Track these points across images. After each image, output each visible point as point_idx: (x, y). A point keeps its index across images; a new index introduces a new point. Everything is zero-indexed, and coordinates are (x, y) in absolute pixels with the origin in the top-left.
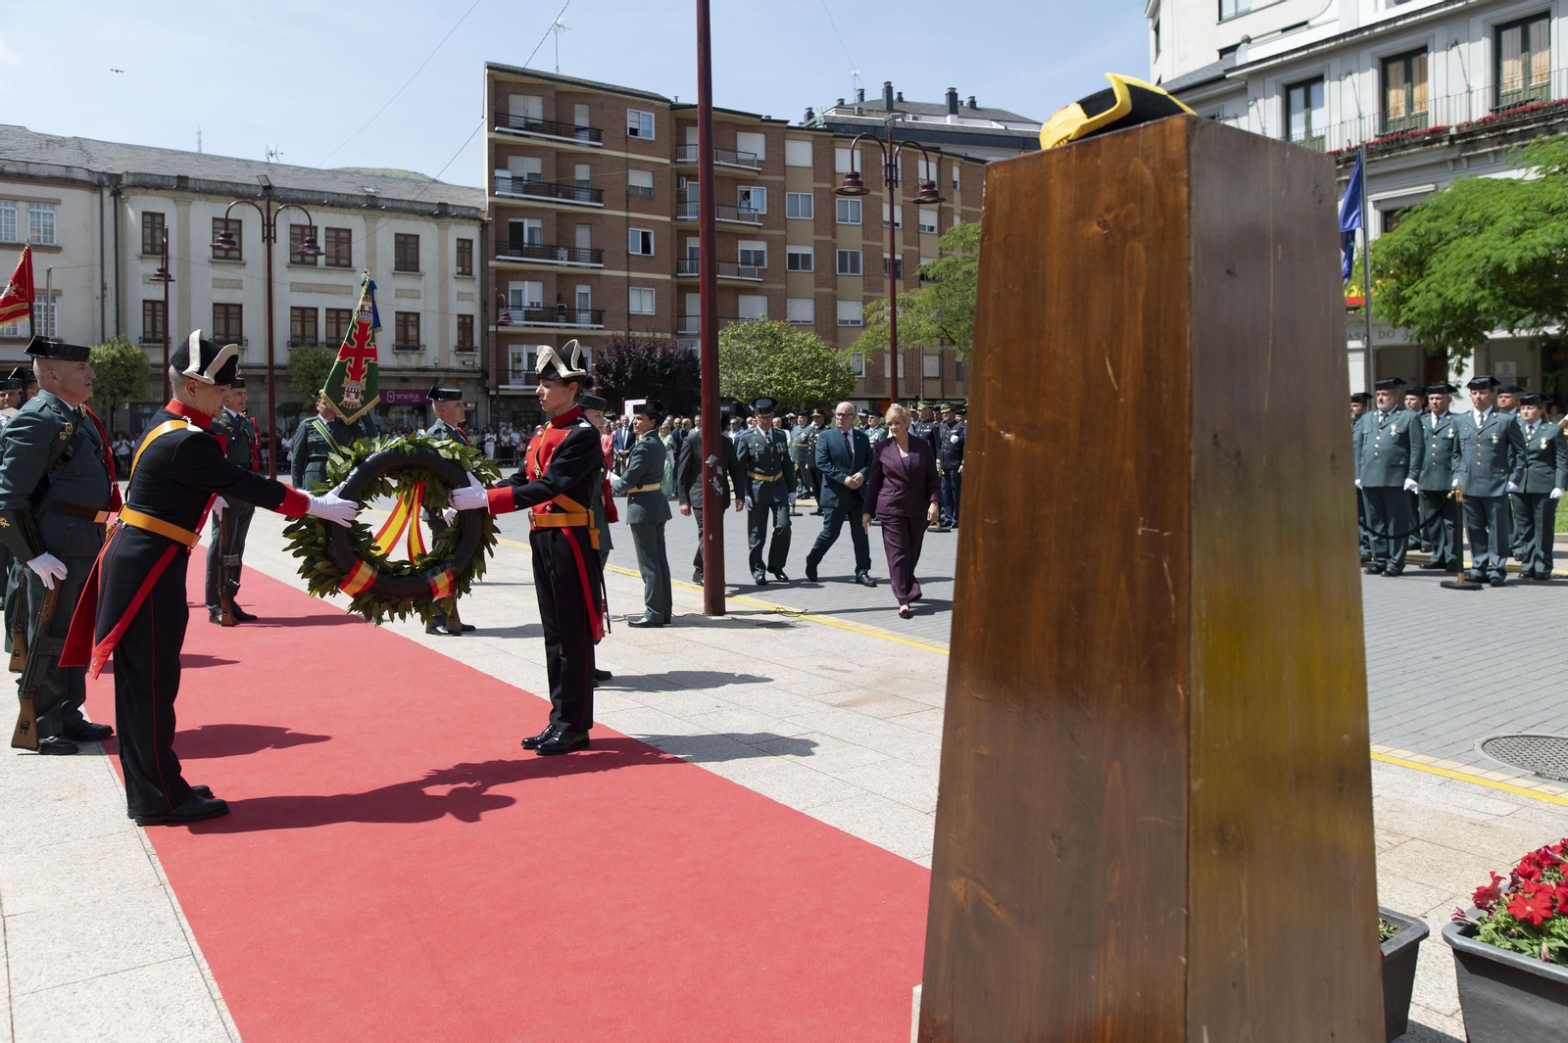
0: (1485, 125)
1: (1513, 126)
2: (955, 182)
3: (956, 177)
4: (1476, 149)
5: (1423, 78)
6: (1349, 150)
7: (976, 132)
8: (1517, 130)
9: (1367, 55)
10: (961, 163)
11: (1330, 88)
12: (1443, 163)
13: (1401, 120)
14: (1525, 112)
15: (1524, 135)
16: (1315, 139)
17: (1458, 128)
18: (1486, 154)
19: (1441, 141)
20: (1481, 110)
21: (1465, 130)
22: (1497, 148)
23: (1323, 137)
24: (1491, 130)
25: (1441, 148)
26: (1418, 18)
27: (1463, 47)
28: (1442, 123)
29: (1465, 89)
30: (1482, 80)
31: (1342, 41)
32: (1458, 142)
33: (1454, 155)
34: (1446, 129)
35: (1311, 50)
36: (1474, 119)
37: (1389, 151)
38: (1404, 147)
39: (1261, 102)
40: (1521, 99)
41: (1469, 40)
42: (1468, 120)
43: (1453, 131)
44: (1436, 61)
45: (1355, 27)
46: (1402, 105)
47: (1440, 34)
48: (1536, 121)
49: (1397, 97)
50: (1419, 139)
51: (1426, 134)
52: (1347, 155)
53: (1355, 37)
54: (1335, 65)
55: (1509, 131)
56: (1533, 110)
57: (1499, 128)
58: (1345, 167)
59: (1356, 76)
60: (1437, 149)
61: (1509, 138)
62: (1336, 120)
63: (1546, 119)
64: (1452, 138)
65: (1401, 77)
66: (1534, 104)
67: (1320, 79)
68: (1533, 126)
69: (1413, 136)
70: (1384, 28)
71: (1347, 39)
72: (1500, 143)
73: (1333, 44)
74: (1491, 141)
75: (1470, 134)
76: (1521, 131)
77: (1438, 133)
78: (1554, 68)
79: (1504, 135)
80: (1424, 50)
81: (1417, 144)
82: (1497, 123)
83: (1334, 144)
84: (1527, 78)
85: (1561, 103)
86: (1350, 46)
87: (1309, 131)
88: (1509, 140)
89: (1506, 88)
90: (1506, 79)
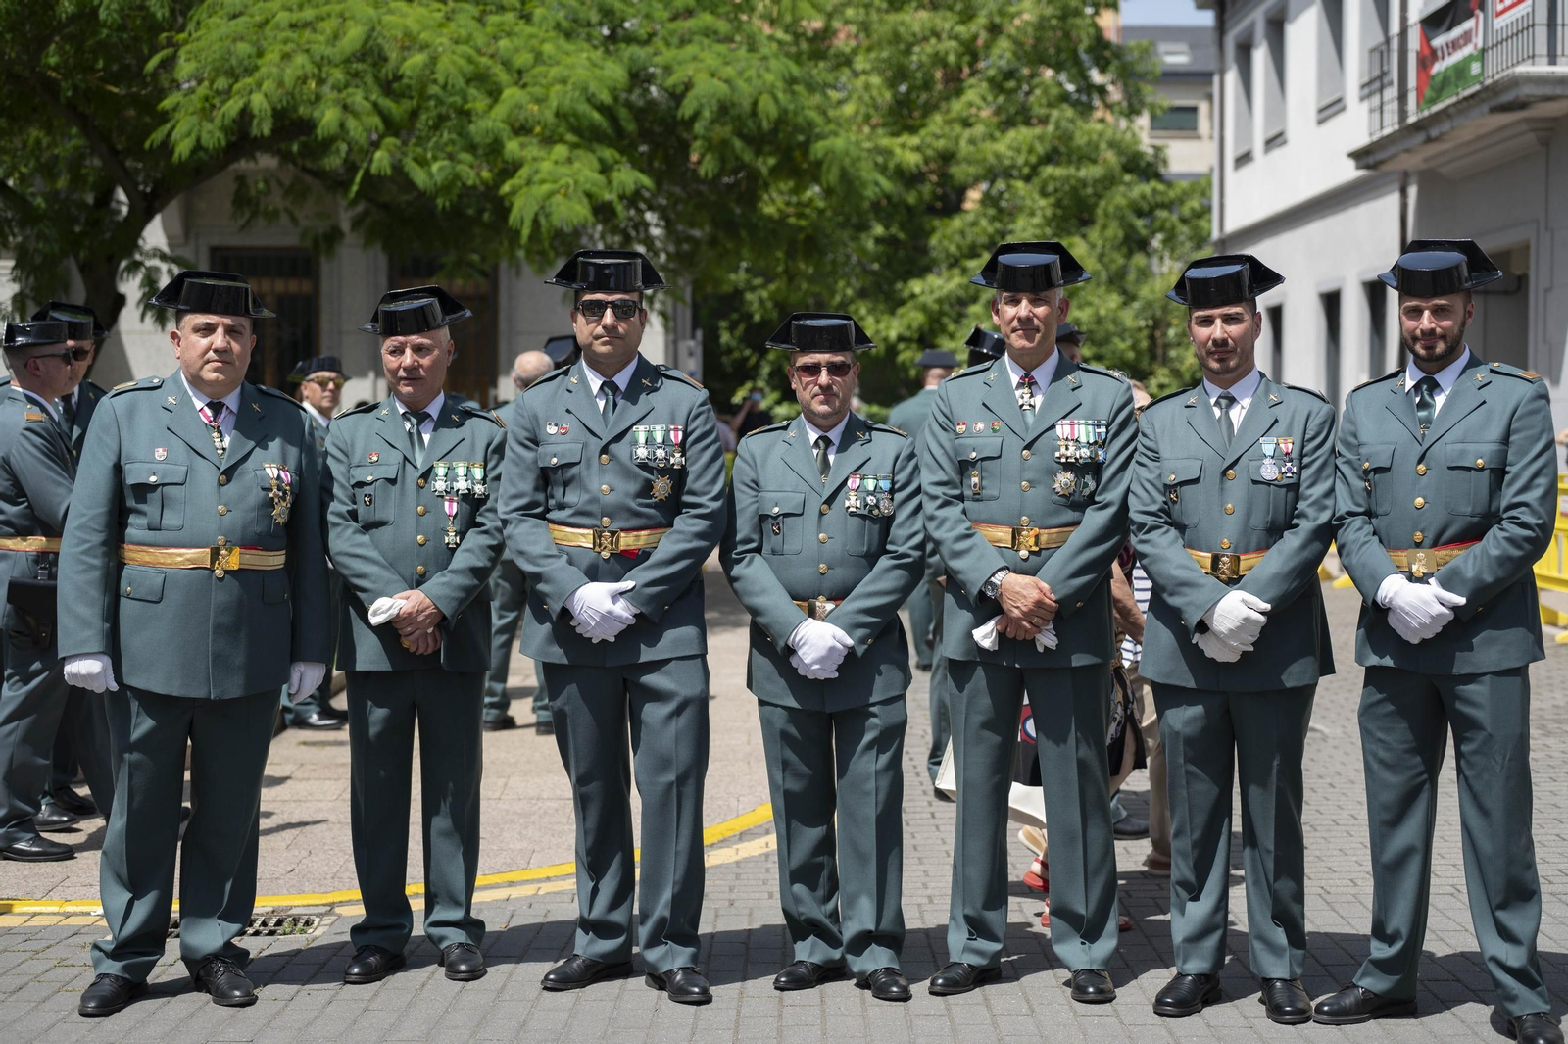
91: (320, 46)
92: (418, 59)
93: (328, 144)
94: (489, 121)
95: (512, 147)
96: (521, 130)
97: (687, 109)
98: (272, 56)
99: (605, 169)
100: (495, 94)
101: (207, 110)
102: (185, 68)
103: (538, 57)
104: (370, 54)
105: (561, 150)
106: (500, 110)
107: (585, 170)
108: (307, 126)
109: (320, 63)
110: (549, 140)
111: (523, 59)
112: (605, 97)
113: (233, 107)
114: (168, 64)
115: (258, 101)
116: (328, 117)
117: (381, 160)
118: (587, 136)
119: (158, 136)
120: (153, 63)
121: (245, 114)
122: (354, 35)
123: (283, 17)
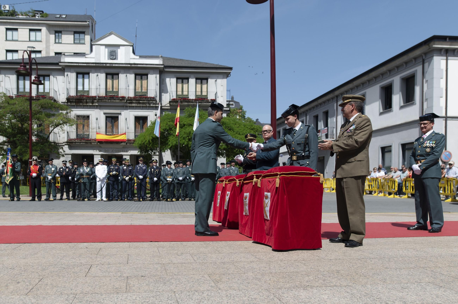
0: (135, 98)
1: (141, 101)
4: (132, 104)
8: (142, 102)
9: (103, 71)
11: (92, 77)
12: (123, 106)
13: (111, 92)
14: (144, 98)
16: (85, 91)
18: (134, 106)
19: (124, 100)
21: (130, 98)
22: (137, 105)
24: (136, 100)
25: (124, 102)
26: (118, 65)
28: (123, 95)
30: (132, 87)
31: (97, 65)
32: (128, 101)
33: (127, 105)
34: (125, 97)
35: (88, 65)
36: (131, 96)
37: (109, 100)
38: (115, 100)
39: (69, 75)
40: (141, 94)
41: (131, 74)
42: (129, 96)
43: (127, 98)
44: (121, 79)
45: (100, 62)
46: (111, 87)
47: (122, 72)
48: (146, 101)
49: (109, 85)
51: (119, 97)
52: (98, 98)
53: (101, 65)
55: (140, 102)
56: (146, 98)
57: (138, 100)
58: (97, 101)
60: (123, 102)
63: (149, 101)
67: (88, 73)
68: (146, 102)
69: (117, 97)
70: (109, 65)
71: (99, 65)
72: (138, 104)
73: (95, 65)
74: (136, 103)
75: (131, 100)
76: (143, 102)
77: (123, 98)
79: (139, 102)
80: (118, 74)
81: (118, 99)
82: (137, 99)
83: (93, 94)
84: (142, 89)
85: (151, 98)
86: (98, 67)
87: (83, 88)
88: (140, 104)
89: (137, 91)
90: (137, 88)
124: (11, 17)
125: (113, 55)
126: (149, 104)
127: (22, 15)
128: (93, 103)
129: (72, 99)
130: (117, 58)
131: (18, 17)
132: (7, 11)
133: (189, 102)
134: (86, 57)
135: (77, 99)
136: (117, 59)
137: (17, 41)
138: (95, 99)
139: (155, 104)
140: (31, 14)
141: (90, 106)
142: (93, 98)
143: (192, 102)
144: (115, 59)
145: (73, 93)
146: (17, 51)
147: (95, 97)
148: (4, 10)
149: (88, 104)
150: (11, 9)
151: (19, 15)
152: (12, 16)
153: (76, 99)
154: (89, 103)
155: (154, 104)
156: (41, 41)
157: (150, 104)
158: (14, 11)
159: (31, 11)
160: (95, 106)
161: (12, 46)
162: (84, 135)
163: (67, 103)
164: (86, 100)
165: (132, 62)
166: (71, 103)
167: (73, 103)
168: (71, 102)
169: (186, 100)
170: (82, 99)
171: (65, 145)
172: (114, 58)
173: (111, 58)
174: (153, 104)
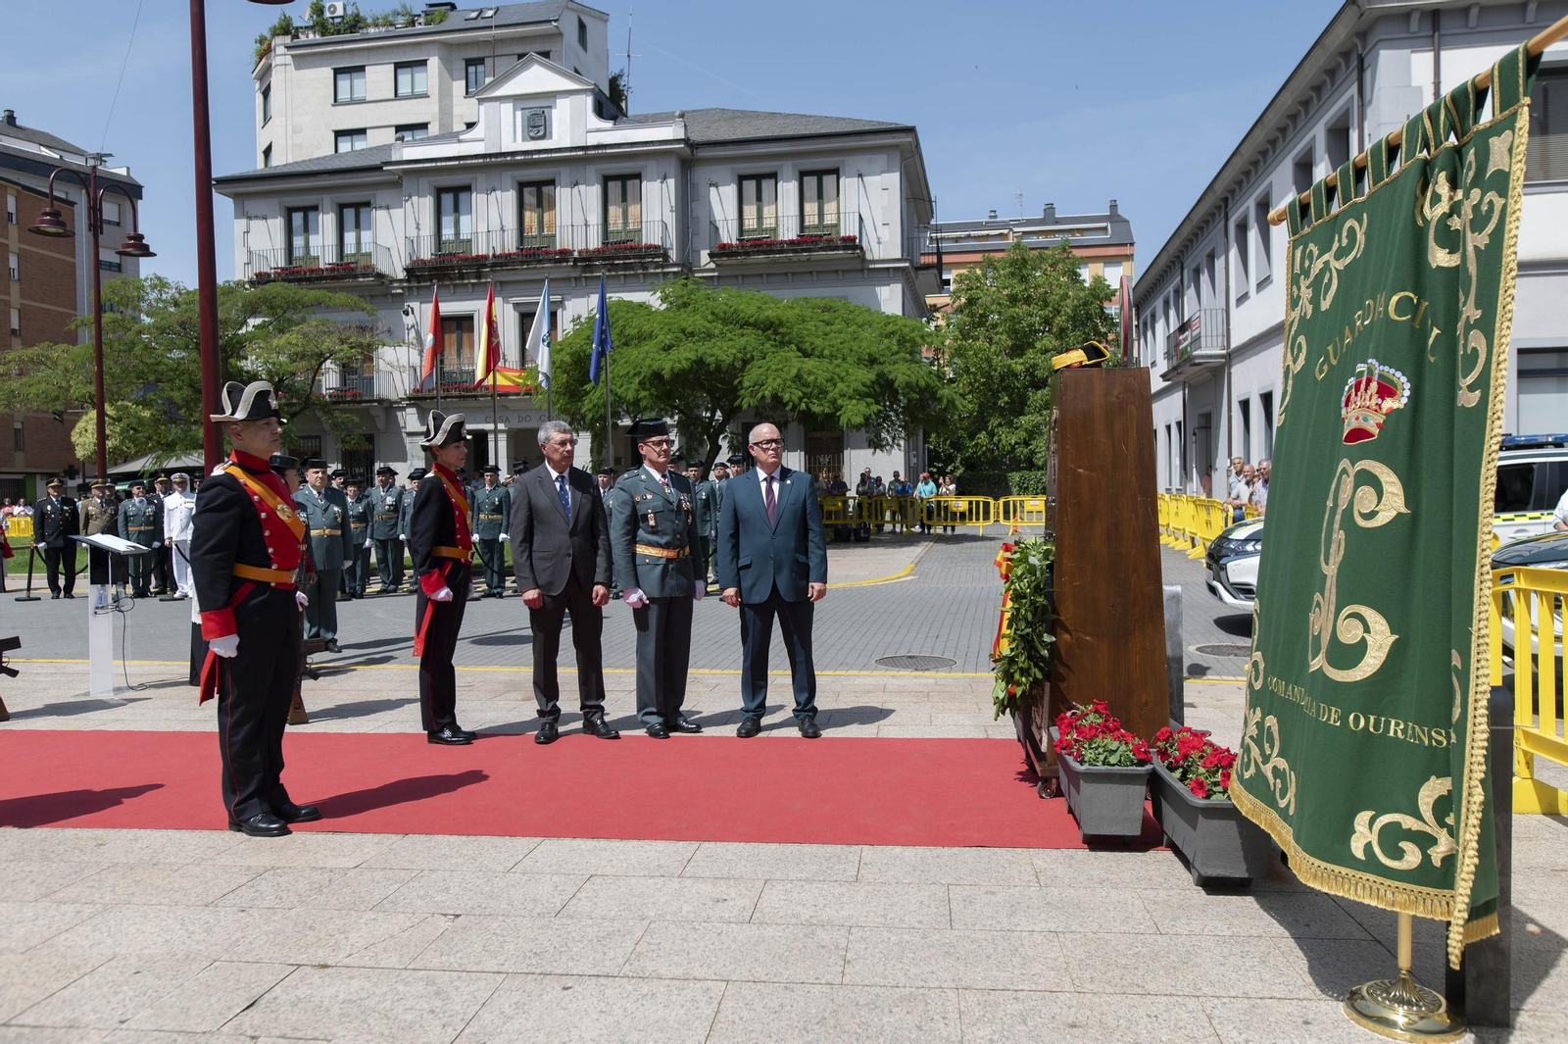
0: (598, 254)
1: (618, 259)
2: (10, 214)
3: (11, 207)
4: (591, 272)
5: (552, 206)
6: (494, 256)
7: (24, 155)
8: (622, 262)
9: (508, 177)
10: (18, 191)
11: (478, 199)
12: (568, 279)
13: (536, 237)
14: (624, 248)
15: (626, 267)
16: (463, 241)
17: (580, 252)
18: (600, 277)
19: (567, 261)
20: (594, 242)
21: (586, 254)
22: (606, 274)
23: (470, 241)
24: (601, 258)
25: (567, 267)
26: (550, 155)
27: (582, 187)
28: (568, 245)
29: (583, 223)
30: (594, 218)
31: (487, 160)
32: (580, 264)
33: (576, 274)
34: (571, 252)
35: (464, 163)
36: (591, 248)
37: (528, 263)
38: (540, 262)
39: (415, 199)
40: (623, 238)
41: (587, 184)
42: (584, 247)
43: (576, 254)
44: (563, 195)
45: (498, 151)
46: (535, 225)
47: (564, 173)
48: (634, 257)
49: (531, 217)
50: (551, 257)
51: (556, 253)
52: (491, 260)
53: (500, 160)
54: (480, 179)
55: (616, 262)
56: (632, 248)
57: (609, 258)
58: (492, 271)
59: (498, 193)
60: (564, 267)
61: (615, 267)
62: (482, 228)
63: (640, 257)
64: (576, 260)
65: (534, 201)
66: (633, 244)
67: (468, 188)
68: (632, 261)
69: (547, 253)
70: (520, 158)
71: (494, 160)
72: (609, 271)
73: (480, 161)
74: (601, 268)
75: (589, 259)
76: (625, 263)
77: (565, 254)
78: (644, 219)
79: (612, 264)
80: (552, 182)
81: (550, 261)
82: (607, 254)
83: (481, 249)
84: (626, 223)
85: (649, 247)
86: (494, 166)
87: (457, 233)
88: (616, 270)
89: (611, 228)
90: (611, 220)
91: (784, 375)
92: (812, 378)
93: (787, 404)
94: (833, 394)
95: (840, 402)
96: (843, 396)
97: (896, 384)
98: (770, 380)
99: (868, 405)
100: (835, 385)
101: (753, 395)
102: (746, 384)
103: (848, 374)
104: (798, 377)
105: (854, 401)
106: (836, 391)
107: (862, 407)
108: (781, 398)
109: (785, 380)
110: (850, 398)
111: (843, 374)
112: (869, 383)
113: (760, 395)
114: (741, 382)
115: (767, 393)
116: (786, 397)
117: (803, 406)
118: (862, 396)
119: (737, 403)
120: (736, 382)
121: (763, 397)
122: (794, 372)
123: (773, 367)
124: (348, 36)
125: (537, 123)
126: (644, 267)
127: (377, 26)
128: (479, 276)
129: (422, 269)
130: (551, 133)
131: (365, 31)
132: (338, 20)
133: (772, 252)
134: (460, 141)
135: (436, 269)
136: (551, 138)
137: (363, 101)
138: (485, 266)
139: (663, 267)
140: (401, 20)
141: (473, 284)
142: (480, 262)
143: (781, 252)
144: (543, 137)
145: (426, 253)
146: (362, 131)
147: (485, 257)
148: (333, 18)
149: (466, 281)
150: (349, 11)
151: (368, 26)
152: (351, 32)
153: (430, 269)
154: (468, 278)
155: (658, 265)
156: (426, 96)
157: (647, 269)
158: (358, 15)
159: (400, 10)
160: (486, 283)
161: (349, 118)
162: (462, 372)
163: (408, 281)
164: (460, 269)
165: (593, 140)
166: (419, 282)
167: (425, 281)
168: (419, 279)
169: (761, 245)
170: (447, 268)
171: (409, 406)
172: (541, 134)
173: (532, 134)
174: (656, 268)
